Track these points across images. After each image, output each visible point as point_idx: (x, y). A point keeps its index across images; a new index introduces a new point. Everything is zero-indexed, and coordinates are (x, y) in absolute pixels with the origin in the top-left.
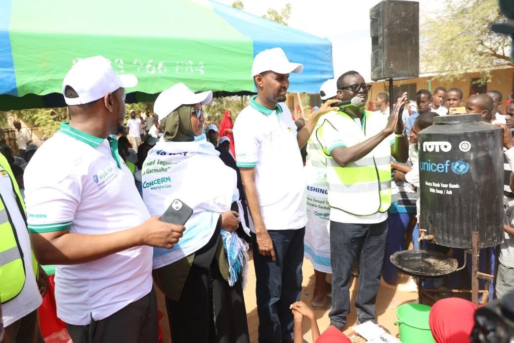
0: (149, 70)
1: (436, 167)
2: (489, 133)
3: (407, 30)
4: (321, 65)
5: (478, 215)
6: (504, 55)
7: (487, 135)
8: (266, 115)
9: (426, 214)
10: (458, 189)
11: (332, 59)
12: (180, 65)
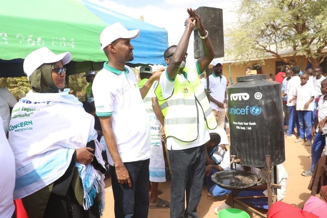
0: (30, 42)
1: (240, 111)
2: (273, 86)
3: (215, 26)
4: (160, 46)
5: (269, 143)
6: (270, 50)
7: (272, 87)
8: (117, 74)
9: (234, 145)
10: (255, 125)
11: (168, 42)
12: (55, 40)
